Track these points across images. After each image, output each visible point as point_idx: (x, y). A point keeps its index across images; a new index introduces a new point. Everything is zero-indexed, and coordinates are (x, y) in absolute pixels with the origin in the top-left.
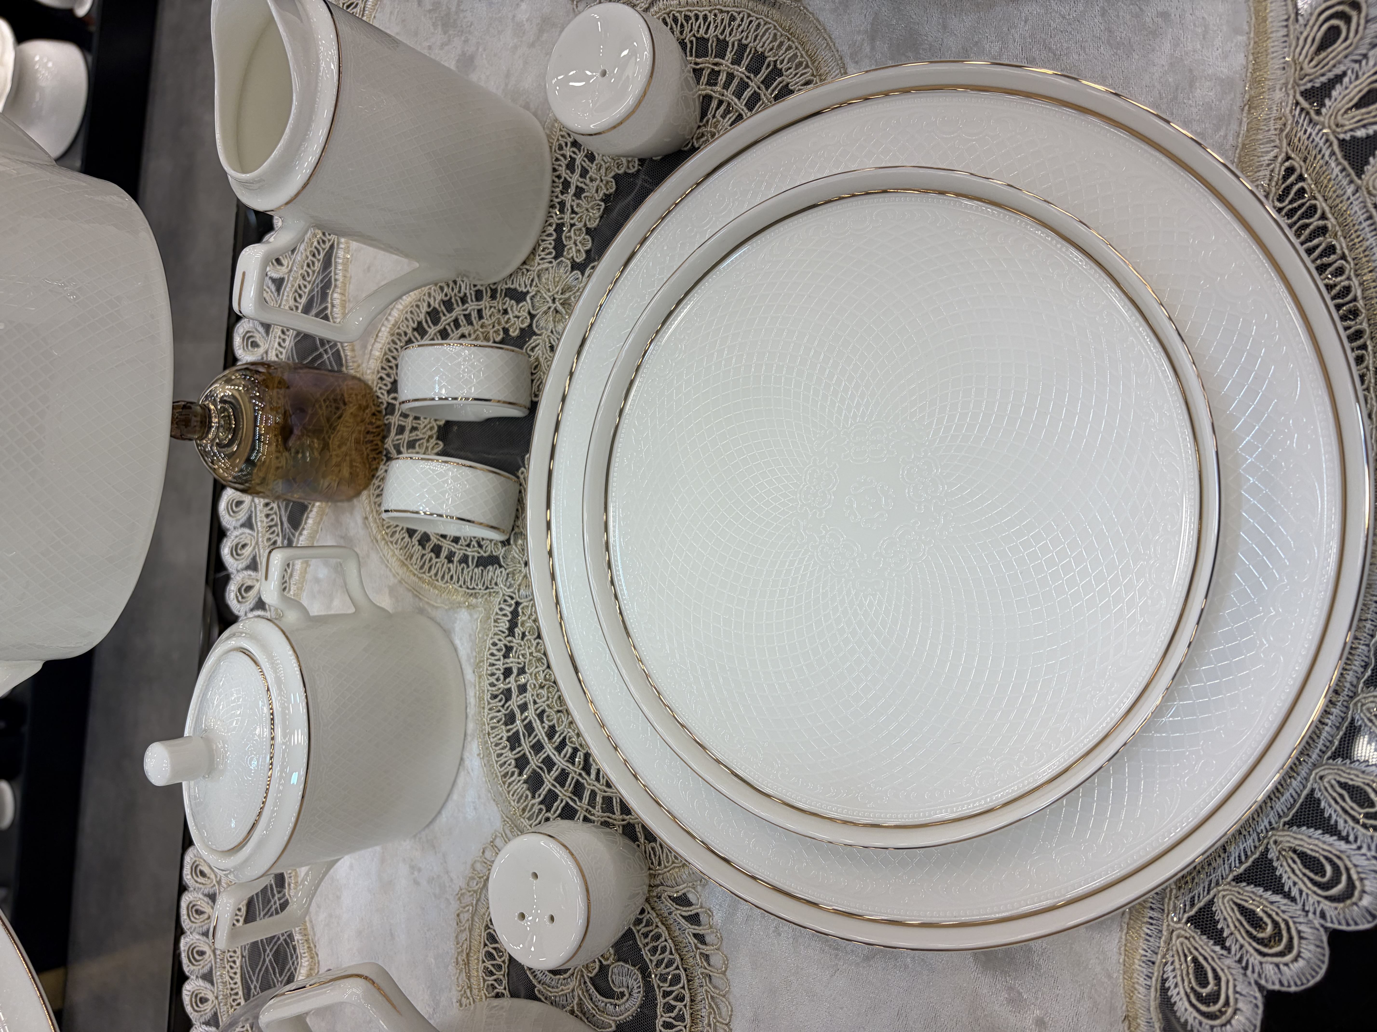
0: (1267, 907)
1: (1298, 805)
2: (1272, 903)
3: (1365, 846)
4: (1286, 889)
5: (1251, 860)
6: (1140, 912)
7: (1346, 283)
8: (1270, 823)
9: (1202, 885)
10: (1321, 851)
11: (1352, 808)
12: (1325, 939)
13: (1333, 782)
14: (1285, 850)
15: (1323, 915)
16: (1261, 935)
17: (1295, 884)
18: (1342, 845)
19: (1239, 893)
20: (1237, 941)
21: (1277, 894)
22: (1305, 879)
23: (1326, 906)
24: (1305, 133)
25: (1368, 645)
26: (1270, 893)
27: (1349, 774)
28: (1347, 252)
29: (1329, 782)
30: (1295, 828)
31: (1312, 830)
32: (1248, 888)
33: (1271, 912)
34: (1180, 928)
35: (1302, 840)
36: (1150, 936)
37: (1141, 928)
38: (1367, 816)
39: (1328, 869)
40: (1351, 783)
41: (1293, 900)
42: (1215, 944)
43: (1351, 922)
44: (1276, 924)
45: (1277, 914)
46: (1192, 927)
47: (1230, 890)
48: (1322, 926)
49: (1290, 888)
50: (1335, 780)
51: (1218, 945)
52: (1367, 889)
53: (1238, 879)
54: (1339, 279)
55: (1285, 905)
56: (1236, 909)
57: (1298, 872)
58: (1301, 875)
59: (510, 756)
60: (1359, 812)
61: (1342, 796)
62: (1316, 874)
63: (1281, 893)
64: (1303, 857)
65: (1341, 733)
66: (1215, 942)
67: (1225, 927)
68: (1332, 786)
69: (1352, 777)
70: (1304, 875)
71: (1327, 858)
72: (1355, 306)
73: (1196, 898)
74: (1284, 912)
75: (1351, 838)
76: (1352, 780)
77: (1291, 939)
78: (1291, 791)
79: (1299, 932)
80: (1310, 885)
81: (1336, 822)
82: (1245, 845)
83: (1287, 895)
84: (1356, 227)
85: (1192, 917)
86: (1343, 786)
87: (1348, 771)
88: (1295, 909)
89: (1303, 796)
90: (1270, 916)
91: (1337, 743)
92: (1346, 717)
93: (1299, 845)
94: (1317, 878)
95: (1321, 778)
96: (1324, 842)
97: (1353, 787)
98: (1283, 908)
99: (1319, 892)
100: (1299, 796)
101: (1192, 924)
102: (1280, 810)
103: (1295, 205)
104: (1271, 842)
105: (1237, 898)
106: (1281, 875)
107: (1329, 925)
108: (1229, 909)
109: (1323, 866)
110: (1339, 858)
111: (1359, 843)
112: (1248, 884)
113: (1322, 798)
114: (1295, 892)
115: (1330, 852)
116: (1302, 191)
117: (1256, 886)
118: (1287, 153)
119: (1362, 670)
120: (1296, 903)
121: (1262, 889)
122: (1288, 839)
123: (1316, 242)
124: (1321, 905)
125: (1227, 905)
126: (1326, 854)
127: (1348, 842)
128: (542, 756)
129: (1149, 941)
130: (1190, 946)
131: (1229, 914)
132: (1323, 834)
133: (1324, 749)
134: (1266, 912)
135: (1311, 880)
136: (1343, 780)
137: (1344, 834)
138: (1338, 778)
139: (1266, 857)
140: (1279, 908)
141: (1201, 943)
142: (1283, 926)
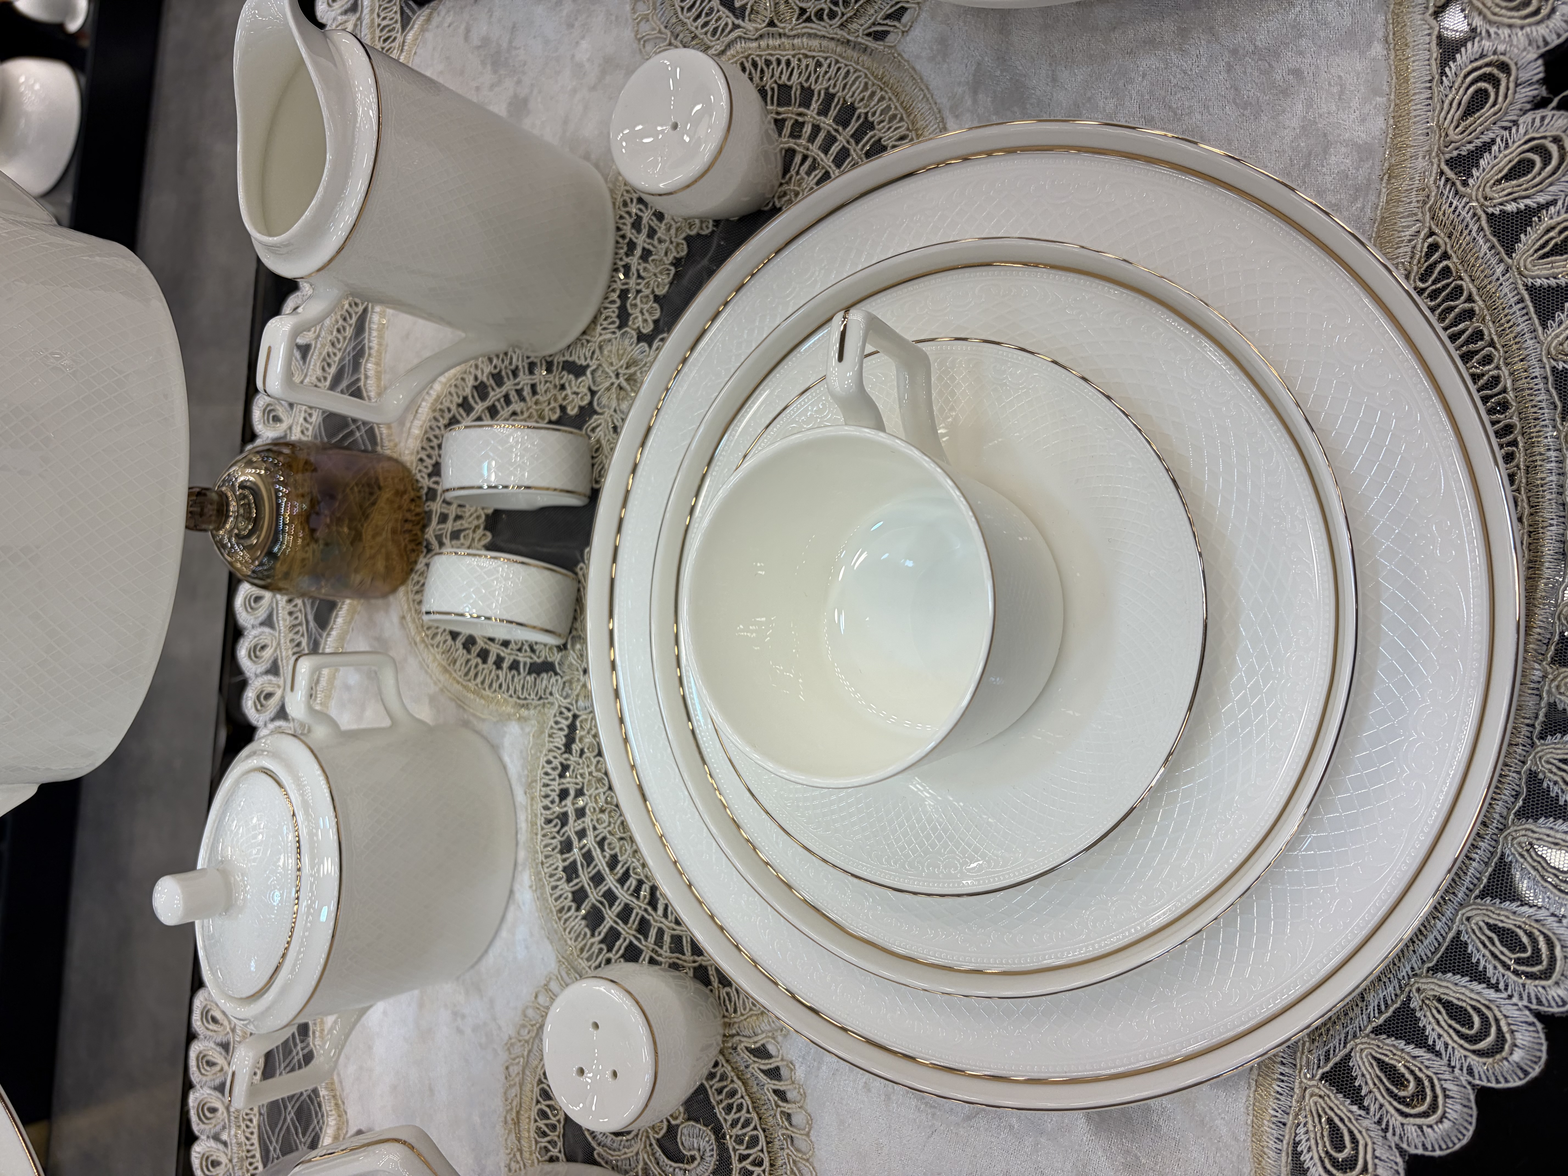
0: (1409, 1062)
1: (1443, 949)
2: (1414, 1057)
3: (1516, 995)
4: (1430, 1042)
5: (1392, 1009)
6: (1269, 1068)
7: (1495, 372)
8: (1412, 969)
9: (1337, 1038)
10: (1468, 1000)
11: (1502, 953)
12: (1472, 1097)
13: (1482, 924)
14: (1429, 999)
15: (1470, 1072)
16: (1402, 1094)
17: (1440, 1036)
18: (1491, 994)
19: (1378, 1046)
20: (1376, 1099)
21: (1421, 1047)
22: (1451, 1031)
23: (1474, 1060)
24: (1450, 206)
25: (1519, 773)
26: (1412, 1046)
27: (1499, 915)
28: (1495, 338)
29: (1477, 924)
30: (1440, 974)
31: (1459, 976)
32: (1388, 1041)
33: (1413, 1068)
34: (1314, 1086)
35: (1447, 987)
36: (1281, 1094)
37: (1270, 1085)
38: (1518, 961)
39: (1476, 1019)
40: (1500, 925)
41: (1438, 1054)
42: (1352, 1103)
43: (1502, 1080)
44: (1419, 1081)
45: (1420, 1070)
46: (1327, 1084)
47: (1369, 1044)
48: (1470, 1083)
49: (1434, 1042)
50: (1484, 921)
51: (1356, 1104)
52: (1518, 1042)
53: (1377, 1031)
54: (1487, 368)
55: (1429, 1060)
56: (1374, 1064)
57: (1443, 1023)
58: (1446, 1027)
59: (566, 889)
60: (1509, 957)
61: (1491, 939)
62: (1463, 1025)
63: (1425, 1047)
64: (1448, 1006)
65: (1490, 870)
66: (1352, 1101)
67: (1363, 1085)
68: (1480, 928)
69: (1502, 918)
70: (1450, 1026)
71: (1474, 1008)
72: (1505, 398)
73: (1332, 1052)
74: (1427, 1067)
75: (1501, 986)
76: (1502, 921)
77: (1435, 1097)
78: (1435, 933)
79: (1444, 1090)
80: (1456, 1038)
81: (1485, 967)
82: (1385, 993)
83: (1432, 1049)
84: (1506, 311)
85: (1327, 1073)
86: (1492, 928)
87: (1498, 912)
88: (1439, 1065)
89: (1448, 939)
90: (1412, 1072)
91: (1485, 880)
92: (1496, 852)
93: (1445, 994)
94: (1464, 1030)
95: (1468, 919)
96: (1472, 991)
97: (1504, 929)
98: (1427, 1063)
99: (1466, 1045)
100: (1444, 938)
101: (1326, 1081)
102: (1423, 954)
103: (1439, 285)
104: (1414, 990)
105: (1376, 1052)
106: (1424, 1026)
107: (1477, 1082)
108: (1367, 1064)
109: (1470, 1016)
110: (1488, 1007)
111: (1509, 992)
112: (1389, 1036)
113: (1469, 941)
114: (1440, 1046)
115: (1479, 1001)
116: (1446, 272)
117: (1397, 1038)
118: (1430, 229)
119: (1513, 800)
120: (1441, 1058)
121: (1404, 1042)
122: (1432, 987)
123: (1461, 326)
124: (1468, 1060)
125: (1365, 1060)
126: (1474, 1003)
127: (1498, 990)
128: (603, 888)
129: (1279, 1100)
130: (1324, 1106)
131: (1367, 1070)
132: (1471, 981)
133: (1471, 886)
134: (1408, 1068)
135: (1457, 1032)
136: (1491, 922)
137: (1493, 981)
138: (1487, 919)
139: (1409, 1007)
140: (1422, 1063)
141: (1337, 1102)
142: (1426, 1083)
